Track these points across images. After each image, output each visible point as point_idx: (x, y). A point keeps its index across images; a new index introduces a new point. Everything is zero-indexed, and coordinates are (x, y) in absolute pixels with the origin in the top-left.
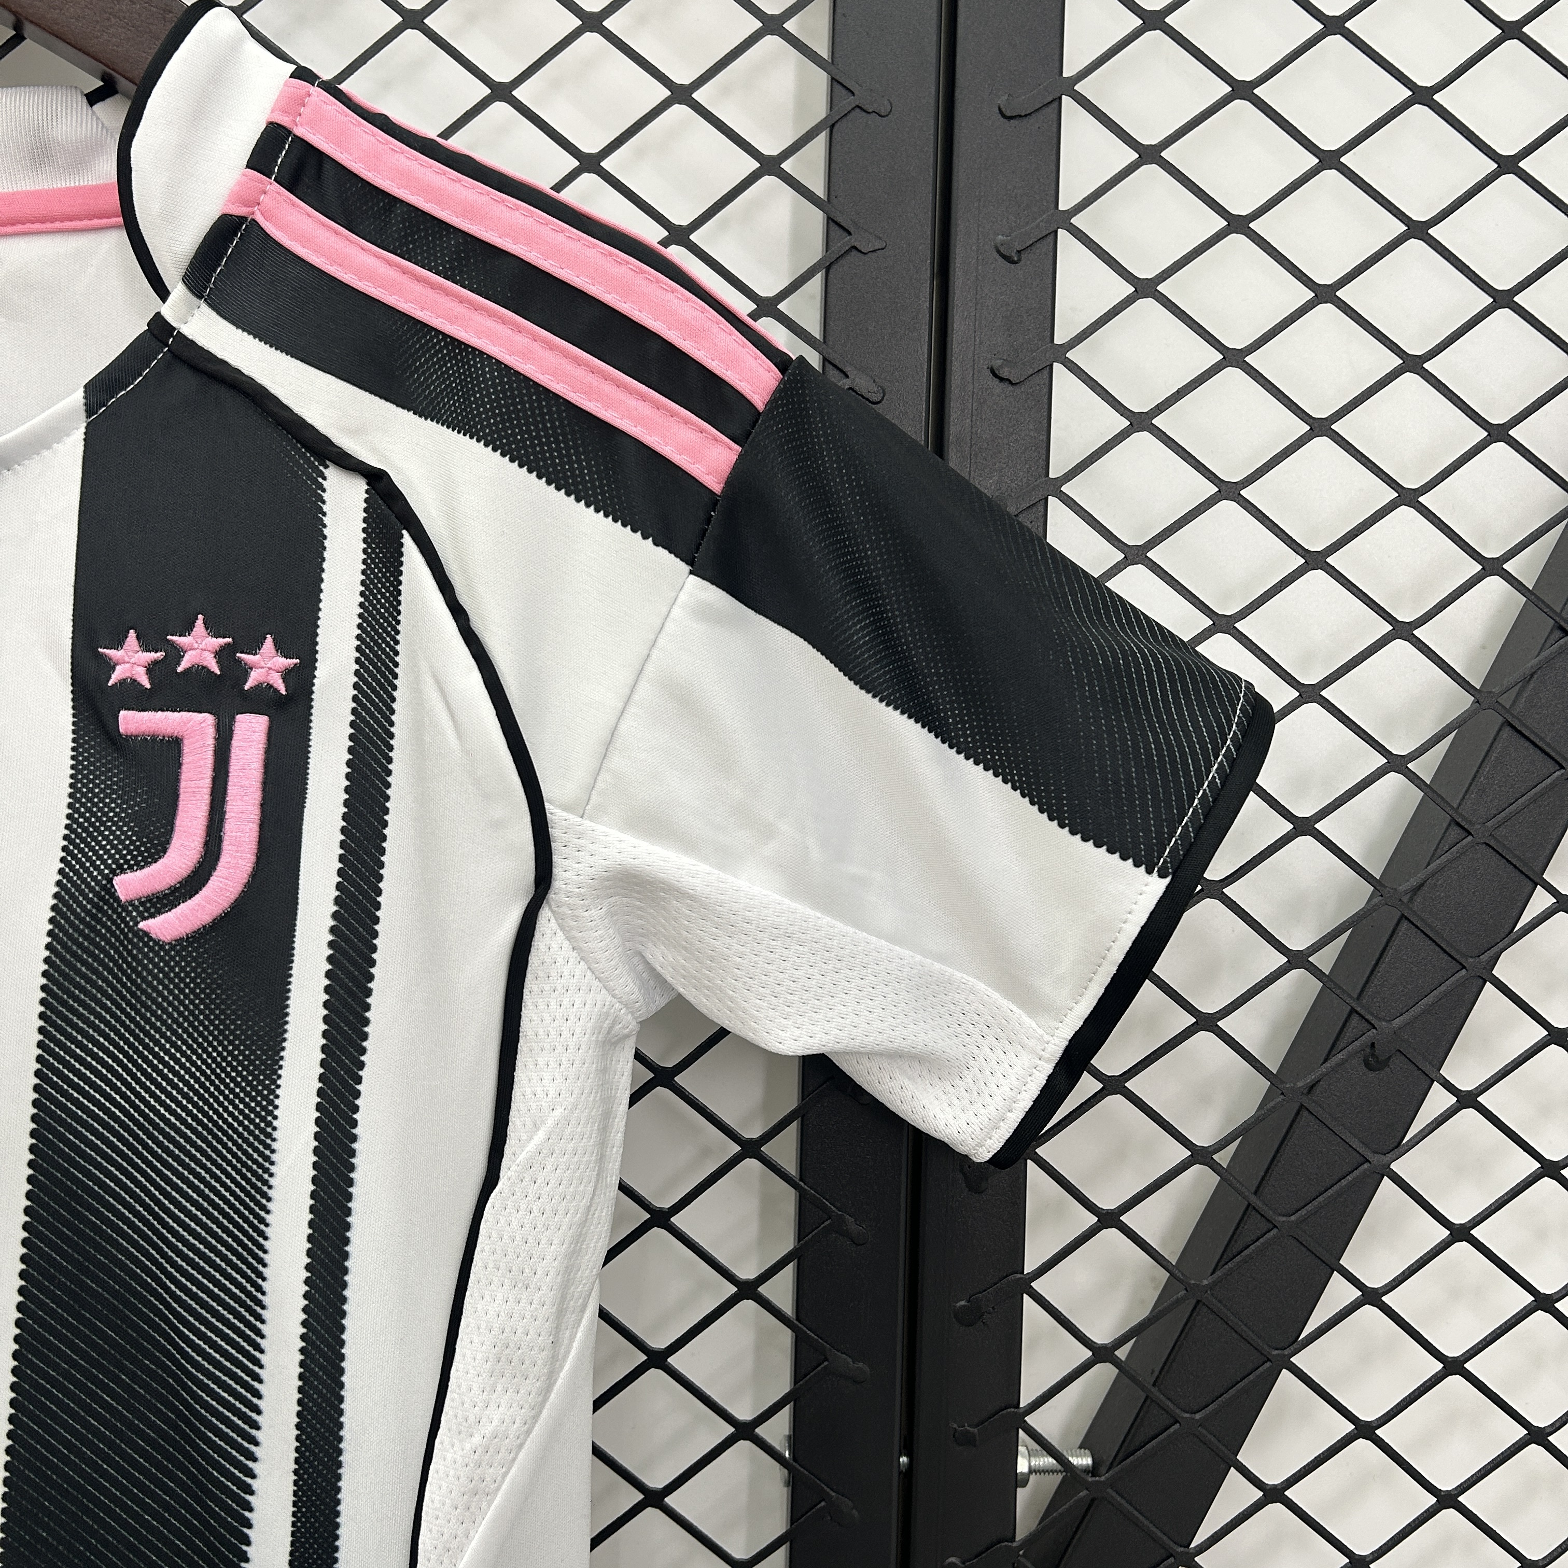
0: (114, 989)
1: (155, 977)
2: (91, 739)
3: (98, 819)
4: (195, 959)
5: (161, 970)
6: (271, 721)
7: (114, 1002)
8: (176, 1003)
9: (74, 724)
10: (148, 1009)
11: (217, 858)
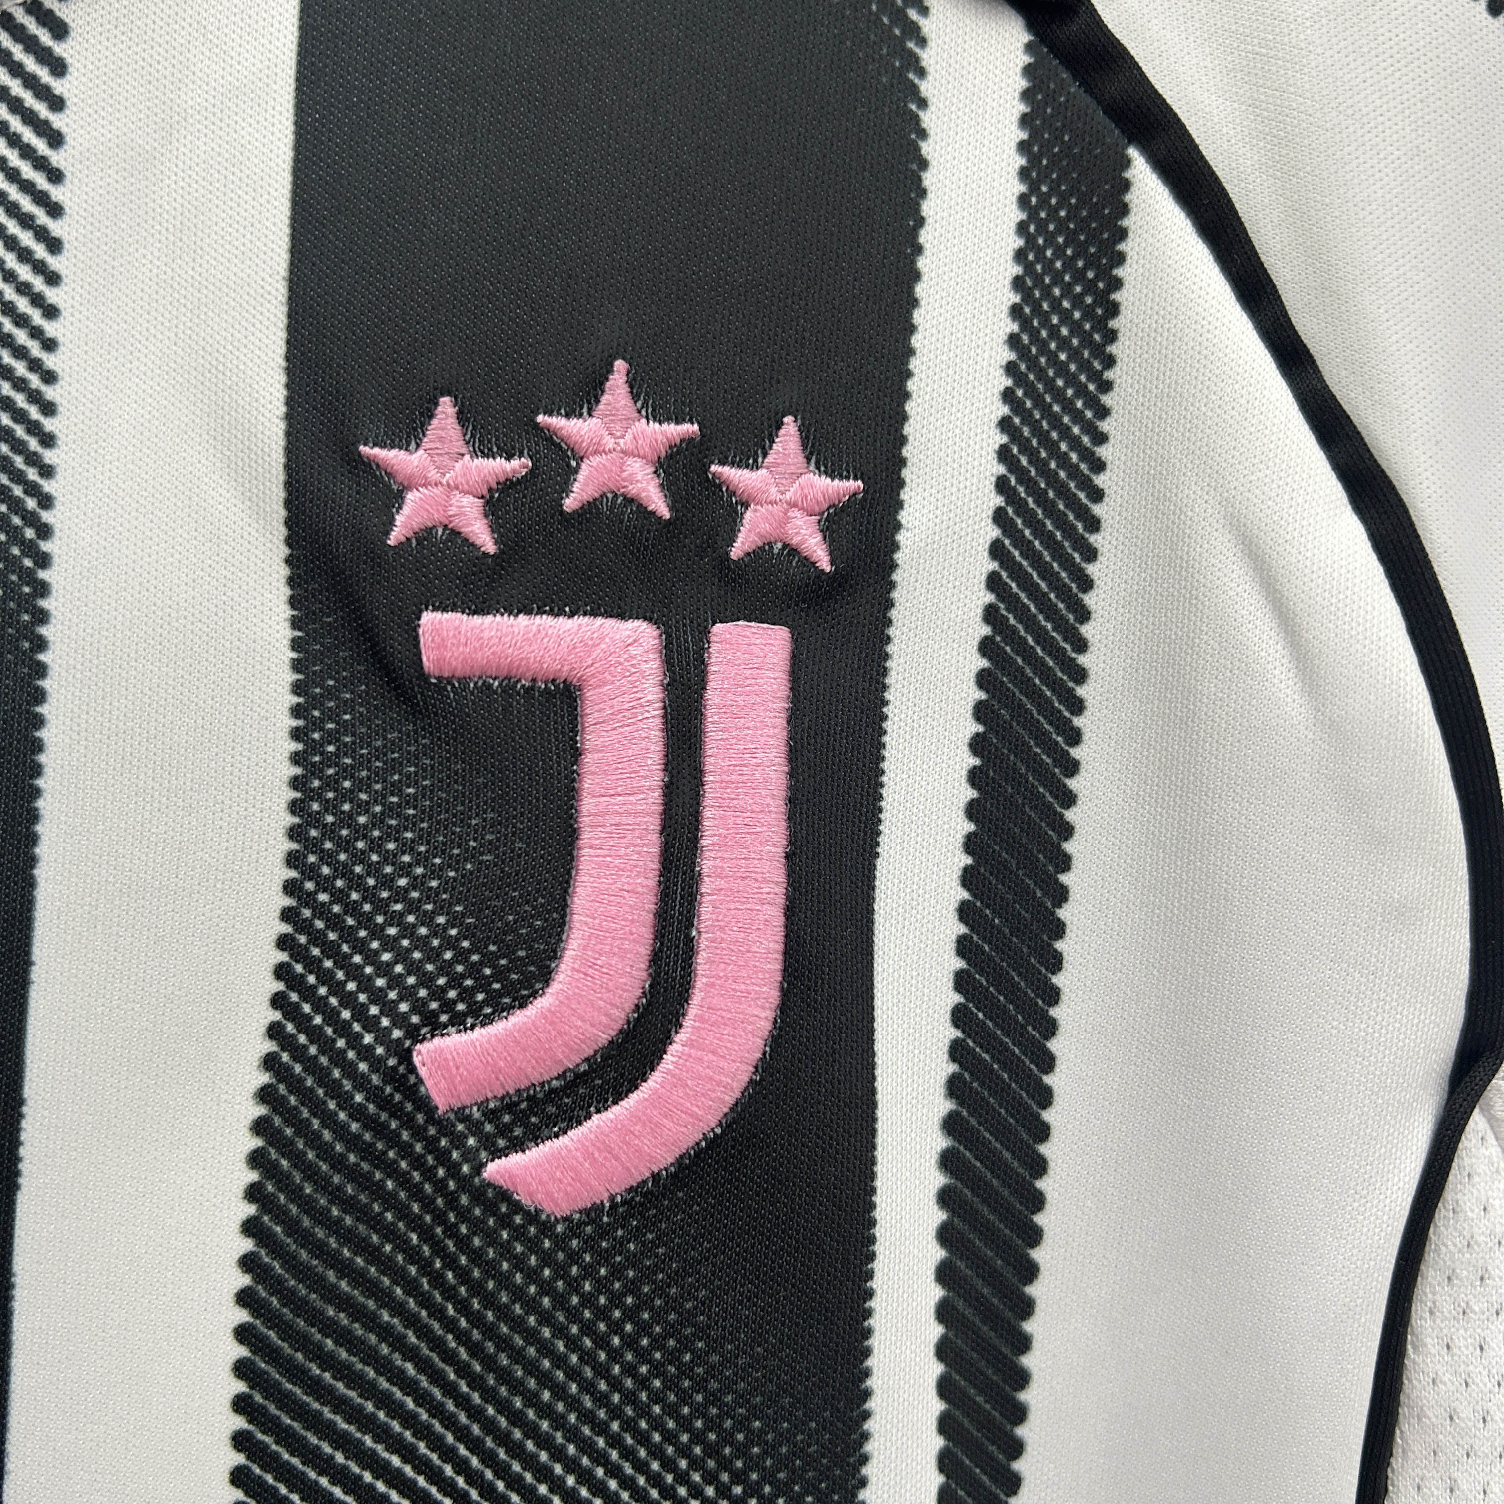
0: (424, 1333)
1: (532, 1305)
2: (343, 684)
3: (369, 895)
4: (632, 1261)
5: (546, 1288)
6: (796, 639)
7: (423, 1365)
8: (588, 1372)
9: (296, 644)
10: (517, 1387)
11: (684, 996)
